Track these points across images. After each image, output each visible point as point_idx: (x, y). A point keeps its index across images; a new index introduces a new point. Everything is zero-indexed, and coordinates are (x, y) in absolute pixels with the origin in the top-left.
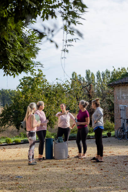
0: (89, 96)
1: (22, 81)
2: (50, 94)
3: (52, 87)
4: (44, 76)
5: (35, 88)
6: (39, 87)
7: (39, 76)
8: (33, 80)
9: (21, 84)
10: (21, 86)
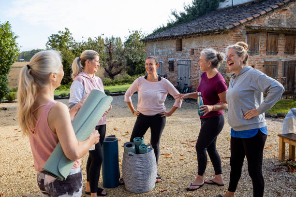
0: (110, 53)
1: (51, 38)
2: (76, 51)
3: (78, 44)
4: (71, 34)
5: (63, 45)
6: (66, 45)
7: (66, 34)
8: (60, 38)
9: (50, 41)
10: (50, 43)
